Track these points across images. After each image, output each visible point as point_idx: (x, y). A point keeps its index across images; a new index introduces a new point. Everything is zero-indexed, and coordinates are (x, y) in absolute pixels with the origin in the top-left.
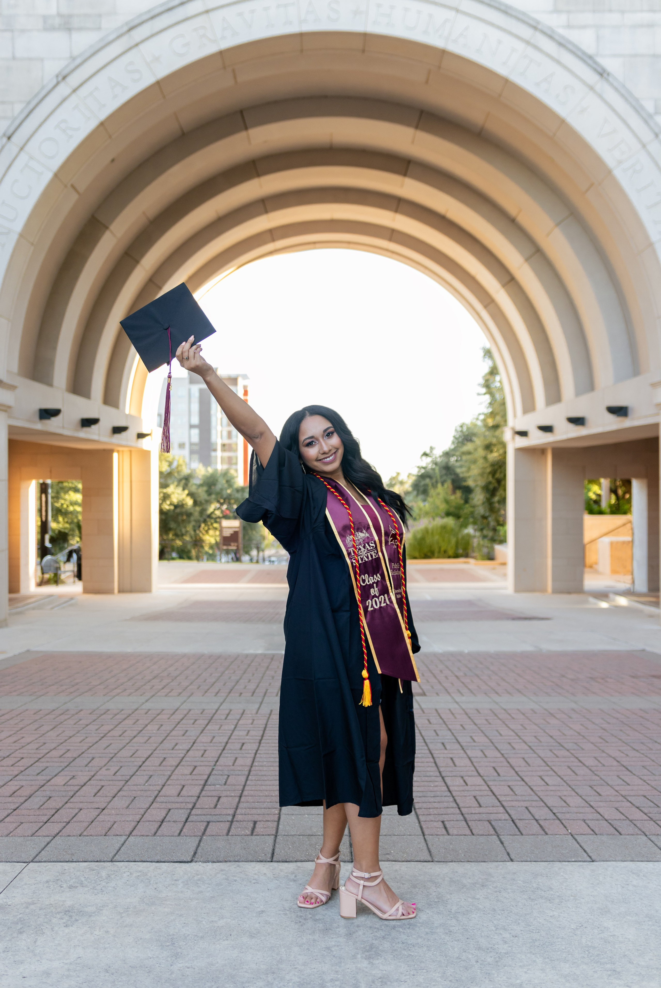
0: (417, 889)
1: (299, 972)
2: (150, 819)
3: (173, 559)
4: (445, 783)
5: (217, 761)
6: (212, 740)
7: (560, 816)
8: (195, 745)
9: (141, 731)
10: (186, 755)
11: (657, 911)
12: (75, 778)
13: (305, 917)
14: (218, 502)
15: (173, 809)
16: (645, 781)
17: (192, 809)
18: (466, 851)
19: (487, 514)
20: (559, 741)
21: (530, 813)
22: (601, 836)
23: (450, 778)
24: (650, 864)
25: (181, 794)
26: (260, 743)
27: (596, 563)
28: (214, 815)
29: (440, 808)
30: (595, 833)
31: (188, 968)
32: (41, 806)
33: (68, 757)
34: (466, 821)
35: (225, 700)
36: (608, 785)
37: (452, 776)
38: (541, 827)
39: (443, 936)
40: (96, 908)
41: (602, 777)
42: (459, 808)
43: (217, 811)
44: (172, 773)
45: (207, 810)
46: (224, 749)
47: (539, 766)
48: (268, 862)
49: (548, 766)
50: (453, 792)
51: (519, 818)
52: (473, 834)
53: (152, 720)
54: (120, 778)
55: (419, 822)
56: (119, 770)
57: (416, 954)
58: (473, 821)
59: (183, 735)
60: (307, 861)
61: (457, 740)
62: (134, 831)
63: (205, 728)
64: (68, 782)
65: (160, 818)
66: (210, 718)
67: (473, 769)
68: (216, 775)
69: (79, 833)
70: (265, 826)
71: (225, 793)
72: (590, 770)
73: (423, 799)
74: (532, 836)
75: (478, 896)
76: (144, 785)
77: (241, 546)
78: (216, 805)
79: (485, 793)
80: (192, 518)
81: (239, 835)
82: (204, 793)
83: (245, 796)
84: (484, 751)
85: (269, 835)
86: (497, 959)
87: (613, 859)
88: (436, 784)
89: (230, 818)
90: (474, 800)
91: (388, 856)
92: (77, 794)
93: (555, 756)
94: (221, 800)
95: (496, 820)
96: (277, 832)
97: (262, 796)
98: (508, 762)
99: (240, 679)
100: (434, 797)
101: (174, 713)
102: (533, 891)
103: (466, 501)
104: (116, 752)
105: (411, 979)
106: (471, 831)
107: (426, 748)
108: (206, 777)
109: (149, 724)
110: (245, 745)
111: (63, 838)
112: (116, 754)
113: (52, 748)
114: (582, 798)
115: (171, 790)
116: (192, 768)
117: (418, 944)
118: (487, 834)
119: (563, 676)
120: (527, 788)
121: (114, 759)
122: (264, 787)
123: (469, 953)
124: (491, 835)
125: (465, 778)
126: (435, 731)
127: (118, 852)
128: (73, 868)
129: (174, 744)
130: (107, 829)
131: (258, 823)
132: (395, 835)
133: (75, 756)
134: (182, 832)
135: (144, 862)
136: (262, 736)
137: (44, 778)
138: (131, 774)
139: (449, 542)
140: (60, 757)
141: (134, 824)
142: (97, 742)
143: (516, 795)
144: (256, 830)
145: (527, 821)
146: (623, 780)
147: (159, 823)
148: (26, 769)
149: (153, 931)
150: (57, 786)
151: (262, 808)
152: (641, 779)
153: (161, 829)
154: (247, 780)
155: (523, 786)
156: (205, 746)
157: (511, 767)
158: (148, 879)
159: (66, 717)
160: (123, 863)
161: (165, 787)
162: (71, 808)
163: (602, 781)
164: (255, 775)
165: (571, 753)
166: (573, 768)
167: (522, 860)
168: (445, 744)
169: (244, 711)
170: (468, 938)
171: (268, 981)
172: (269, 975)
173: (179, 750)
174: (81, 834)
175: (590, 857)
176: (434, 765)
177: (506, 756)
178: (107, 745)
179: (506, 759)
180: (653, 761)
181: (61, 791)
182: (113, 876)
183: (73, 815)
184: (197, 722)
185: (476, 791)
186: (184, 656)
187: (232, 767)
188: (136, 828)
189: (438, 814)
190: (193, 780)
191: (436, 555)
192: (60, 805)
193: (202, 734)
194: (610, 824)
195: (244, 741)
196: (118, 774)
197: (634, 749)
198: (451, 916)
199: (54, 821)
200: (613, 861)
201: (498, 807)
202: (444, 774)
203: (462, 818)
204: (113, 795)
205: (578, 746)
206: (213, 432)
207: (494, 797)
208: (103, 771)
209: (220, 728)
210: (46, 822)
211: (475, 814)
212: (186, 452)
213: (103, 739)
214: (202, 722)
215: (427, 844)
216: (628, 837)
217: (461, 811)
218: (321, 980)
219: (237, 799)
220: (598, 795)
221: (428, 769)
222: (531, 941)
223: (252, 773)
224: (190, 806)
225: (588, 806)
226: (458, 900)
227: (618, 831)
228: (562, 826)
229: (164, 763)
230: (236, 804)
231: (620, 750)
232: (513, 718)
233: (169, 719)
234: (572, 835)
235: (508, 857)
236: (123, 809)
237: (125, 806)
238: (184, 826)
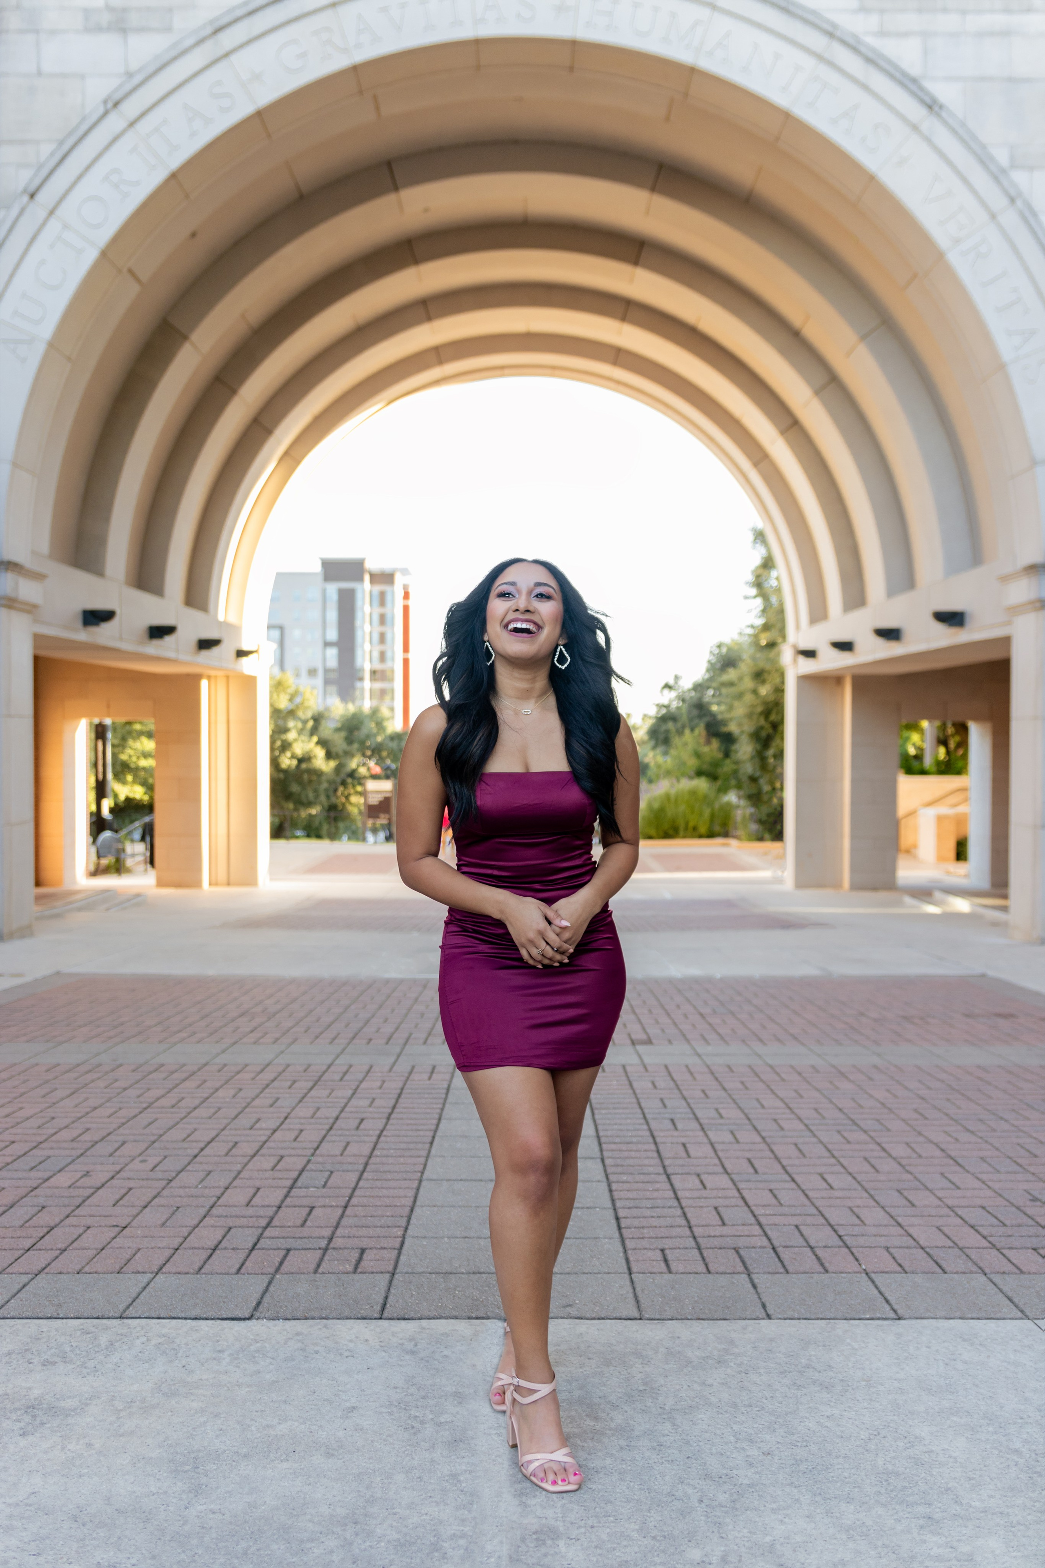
0: (612, 1368)
1: (400, 1521)
2: (196, 1245)
3: (295, 838)
5: (318, 1148)
6: (315, 1113)
7: (849, 1240)
8: (288, 1121)
9: (207, 1098)
10: (270, 1137)
12: (90, 1176)
13: (421, 1419)
14: (364, 754)
15: (236, 1227)
16: (983, 1182)
17: (266, 1228)
18: (696, 1302)
19: (758, 774)
20: (852, 1116)
21: (802, 1235)
22: (914, 1276)
23: (679, 1176)
24: (992, 1324)
25: (253, 1203)
26: (388, 1119)
27: (915, 847)
28: (300, 1238)
29: (660, 1227)
30: (904, 1270)
31: (214, 1513)
32: (27, 1222)
33: (85, 1141)
34: (699, 1248)
35: (344, 1049)
36: (927, 1188)
37: (682, 1174)
38: (818, 1259)
39: (647, 1454)
40: (80, 1402)
41: (917, 1175)
42: (690, 1227)
43: (305, 1232)
44: (243, 1168)
45: (289, 1229)
46: (331, 1128)
47: (820, 1157)
48: (375, 1319)
49: (833, 1156)
50: (682, 1200)
51: (784, 1244)
52: (709, 1272)
53: (227, 1082)
54: (160, 1175)
55: (625, 1251)
56: (160, 1162)
57: (600, 1487)
58: (710, 1248)
59: (271, 1106)
60: (437, 1319)
62: (167, 1266)
63: (306, 1094)
64: (77, 1181)
65: (212, 1243)
66: (316, 1078)
67: (716, 1161)
68: (312, 1170)
69: (77, 1268)
70: (378, 1257)
71: (321, 1202)
72: (899, 1163)
73: (634, 1212)
74: (803, 1275)
75: (710, 1381)
76: (197, 1187)
78: (305, 1221)
79: (733, 1202)
81: (334, 1273)
82: (288, 1200)
83: (353, 1206)
84: (736, 1133)
85: (382, 1273)
86: (735, 1496)
87: (933, 1314)
88: (658, 1186)
89: (323, 1243)
90: (715, 1213)
91: (568, 1309)
92: (87, 1203)
93: (844, 1141)
94: (314, 1212)
95: (748, 1248)
96: (396, 1267)
97: (380, 1206)
98: (772, 1151)
99: (373, 1016)
100: (651, 1208)
101: (262, 1071)
102: (799, 1372)
103: (727, 755)
104: (161, 1132)
105: (588, 1534)
106: (707, 1265)
107: (646, 1127)
108: (295, 1174)
109: (221, 1087)
110: (365, 1122)
111: (49, 1276)
112: (161, 1136)
113: (62, 1126)
114: (884, 1210)
115: (237, 1196)
116: (276, 1159)
117: (605, 1467)
118: (731, 1271)
119: (862, 1014)
120: (800, 1192)
121: (156, 1145)
123: (689, 1484)
124: (738, 1273)
125: (703, 1177)
126: (662, 1100)
127: (134, 1301)
128: (57, 1330)
129: (254, 1120)
130: (124, 1262)
131: (367, 1251)
132: (584, 1273)
133: (96, 1138)
134: (244, 1267)
135: (174, 1318)
136: (394, 1107)
137: (40, 1175)
138: (179, 1168)
140: (72, 1141)
141: (168, 1253)
142: (135, 1116)
143: (781, 1205)
144: (362, 1264)
145: (797, 1249)
146: (950, 1181)
147: (209, 1252)
148: (15, 1160)
149: (166, 1443)
150: (57, 1188)
151: (377, 1227)
152: (978, 1178)
153: (210, 1261)
154: (359, 1179)
155: (792, 1189)
156: (302, 1124)
157: (776, 1158)
158: (174, 1349)
160: (138, 1320)
161: (229, 1191)
162: (73, 1226)
163: (917, 1183)
164: (373, 1171)
165: (871, 1137)
166: (873, 1161)
167: (787, 1314)
168: (676, 1121)
169: (371, 1067)
170: (688, 1457)
171: (345, 1539)
172: (348, 1527)
173: (261, 1129)
174: (80, 1270)
175: (895, 1311)
176: (655, 1155)
177: (768, 1140)
178: (150, 1120)
179: (768, 1145)
180: (997, 1149)
181: (62, 1197)
183: (75, 1237)
184: (296, 1085)
185: (719, 1197)
187: (339, 1158)
188: (171, 1260)
189: (657, 1238)
190: (274, 1179)
191: (681, 833)
192: (57, 1220)
193: (301, 1104)
194: (928, 1254)
195: (363, 1116)
196: (157, 1168)
197: (968, 1131)
198: (664, 1416)
199: (41, 1247)
200: (932, 1318)
201: (751, 1225)
202: (670, 1170)
203: (693, 1244)
204: (145, 1204)
205: (881, 1124)
206: (359, 653)
207: (746, 1208)
208: (136, 1165)
209: (330, 1094)
210: (28, 1250)
211: (714, 1236)
213: (145, 1112)
214: (304, 1085)
215: (634, 1289)
217: (692, 1232)
218: (434, 1536)
219: (339, 1211)
220: (910, 1205)
221: (647, 1162)
222: (793, 1462)
223: (369, 1168)
224: (263, 1223)
225: (894, 1223)
226: (678, 1387)
227: (940, 1267)
228: (851, 1258)
229: (234, 1151)
230: (337, 1219)
231: (945, 1132)
232: (783, 1080)
233: (253, 1079)
234: (867, 1274)
235: (763, 1311)
236: (155, 1227)
237: (160, 1223)
238: (248, 1257)
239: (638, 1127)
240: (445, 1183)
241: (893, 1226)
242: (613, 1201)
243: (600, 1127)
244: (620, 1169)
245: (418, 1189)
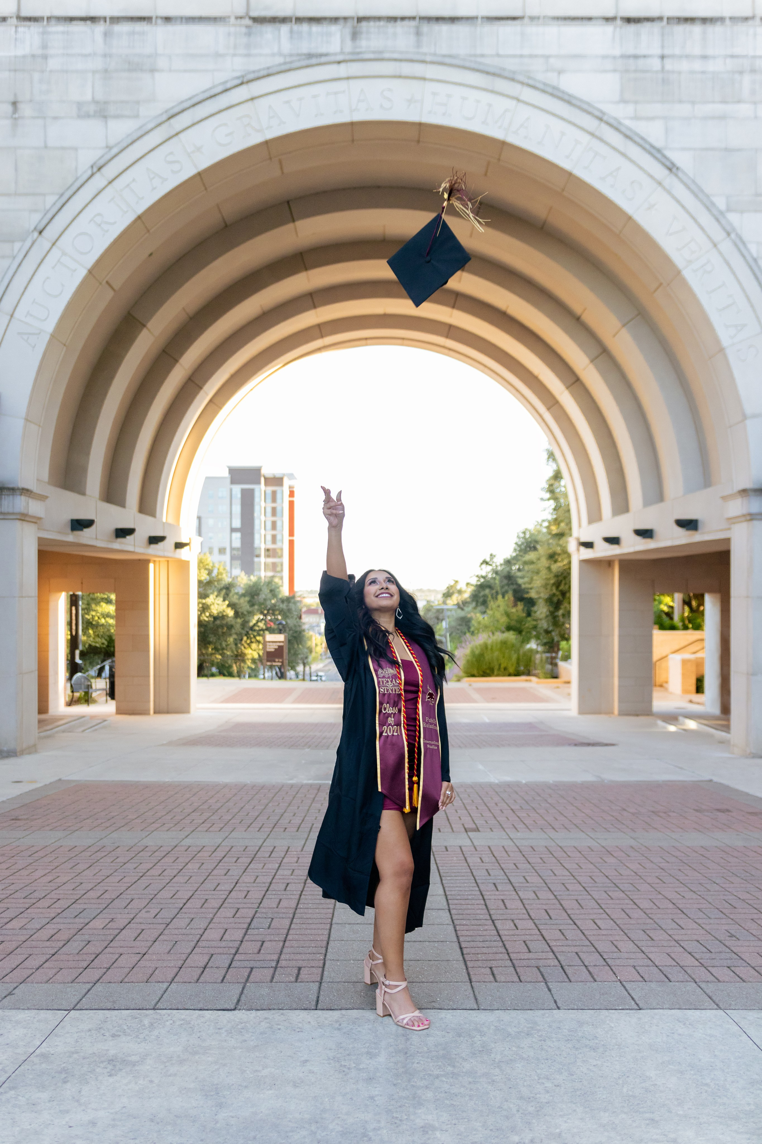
2: (193, 965)
3: (213, 675)
4: (495, 926)
5: (261, 903)
6: (255, 880)
7: (610, 962)
8: (238, 885)
9: (182, 869)
10: (227, 896)
11: (700, 1060)
12: (115, 921)
14: (262, 613)
15: (215, 954)
16: (699, 925)
17: (235, 954)
18: (513, 999)
19: (550, 628)
20: (614, 881)
21: (580, 958)
22: (650, 983)
23: (500, 921)
24: (698, 1012)
25: (224, 938)
27: (667, 682)
28: (258, 960)
29: (488, 953)
30: (644, 980)
33: (107, 899)
34: (513, 966)
35: (269, 835)
36: (662, 929)
37: (502, 920)
38: (590, 973)
41: (656, 920)
42: (507, 954)
43: (261, 957)
44: (214, 916)
45: (250, 955)
46: (267, 890)
47: (592, 909)
48: (312, 1009)
49: (601, 909)
50: (502, 937)
51: (568, 964)
52: (521, 982)
53: (192, 859)
54: (160, 921)
55: (467, 968)
56: (159, 913)
58: (521, 966)
59: (226, 874)
61: (509, 880)
62: (176, 978)
63: (247, 867)
64: (107, 925)
65: (203, 964)
66: (252, 856)
67: (525, 911)
68: (259, 917)
69: (120, 979)
70: (310, 973)
71: (268, 938)
72: (645, 913)
73: (472, 944)
74: (580, 983)
75: (522, 1045)
76: (186, 928)
77: (286, 662)
78: (260, 950)
79: (536, 937)
80: (233, 631)
81: (283, 982)
82: (247, 937)
83: (289, 940)
84: (537, 892)
85: (313, 982)
87: (661, 1007)
88: (486, 927)
89: (274, 964)
90: (524, 945)
91: (433, 1004)
92: (117, 939)
93: (609, 898)
94: (265, 944)
95: (544, 966)
96: (322, 979)
97: (307, 940)
98: (561, 904)
99: (285, 812)
100: (482, 941)
101: (215, 851)
102: (577, 1040)
103: (528, 614)
104: (155, 893)
106: (519, 977)
107: (477, 889)
108: (249, 920)
109: (189, 862)
110: (289, 885)
111: (103, 985)
112: (155, 895)
113: (89, 889)
114: (634, 943)
115: (213, 934)
116: (235, 910)
118: (535, 981)
120: (578, 932)
121: (153, 901)
122: (308, 931)
124: (539, 982)
125: (516, 922)
126: (487, 870)
127: (159, 999)
128: (116, 1016)
129: (216, 884)
130: (148, 976)
131: (302, 969)
132: (442, 982)
133: (114, 897)
134: (225, 979)
135: (187, 1009)
137: (82, 920)
138: (172, 917)
139: (510, 658)
140: (97, 898)
141: (175, 970)
142: (136, 882)
143: (566, 939)
144: (300, 976)
145: (576, 967)
146: (677, 924)
147: (202, 969)
148: (63, 911)
150: (95, 929)
151: (307, 953)
152: (696, 922)
153: (203, 975)
154: (291, 923)
155: (574, 930)
156: (247, 887)
157: (564, 909)
158: (191, 1028)
159: (103, 854)
160: (165, 1011)
161: (207, 931)
162: (111, 953)
163: (656, 925)
164: (300, 918)
165: (626, 896)
166: (627, 911)
167: (569, 1008)
168: (497, 885)
169: (289, 848)
173: (221, 891)
174: (122, 981)
175: (637, 1005)
176: (484, 907)
177: (557, 898)
178: (147, 885)
179: (557, 901)
180: (710, 903)
181: (100, 935)
182: (155, 1025)
183: (114, 960)
184: (239, 860)
185: (526, 935)
186: (225, 786)
187: (276, 910)
188: (178, 974)
189: (486, 960)
190: (235, 923)
191: (496, 672)
192: (100, 950)
193: (245, 873)
194: (660, 970)
195: (288, 881)
196: (158, 916)
197: (692, 891)
199: (93, 967)
200: (660, 1009)
201: (547, 952)
202: (494, 917)
203: (510, 964)
204: (154, 939)
205: (633, 886)
206: (257, 536)
207: (544, 942)
208: (143, 914)
209: (263, 866)
210: (86, 968)
211: (523, 959)
212: (227, 558)
213: (142, 878)
214: (244, 860)
215: (473, 992)
216: (677, 983)
217: (509, 956)
219: (281, 944)
220: (650, 939)
221: (478, 912)
223: (296, 916)
224: (233, 951)
225: (639, 951)
226: (502, 1049)
227: (668, 978)
228: (611, 972)
229: (205, 905)
230: (280, 948)
231: (676, 892)
232: (568, 857)
233: (210, 857)
234: (621, 982)
235: (554, 1004)
236: (164, 954)
237: (167, 951)
238: (227, 972)
239: (471, 888)
240: (347, 925)
241: (639, 953)
242: (457, 937)
243: (446, 889)
244: (461, 917)
245: (330, 930)
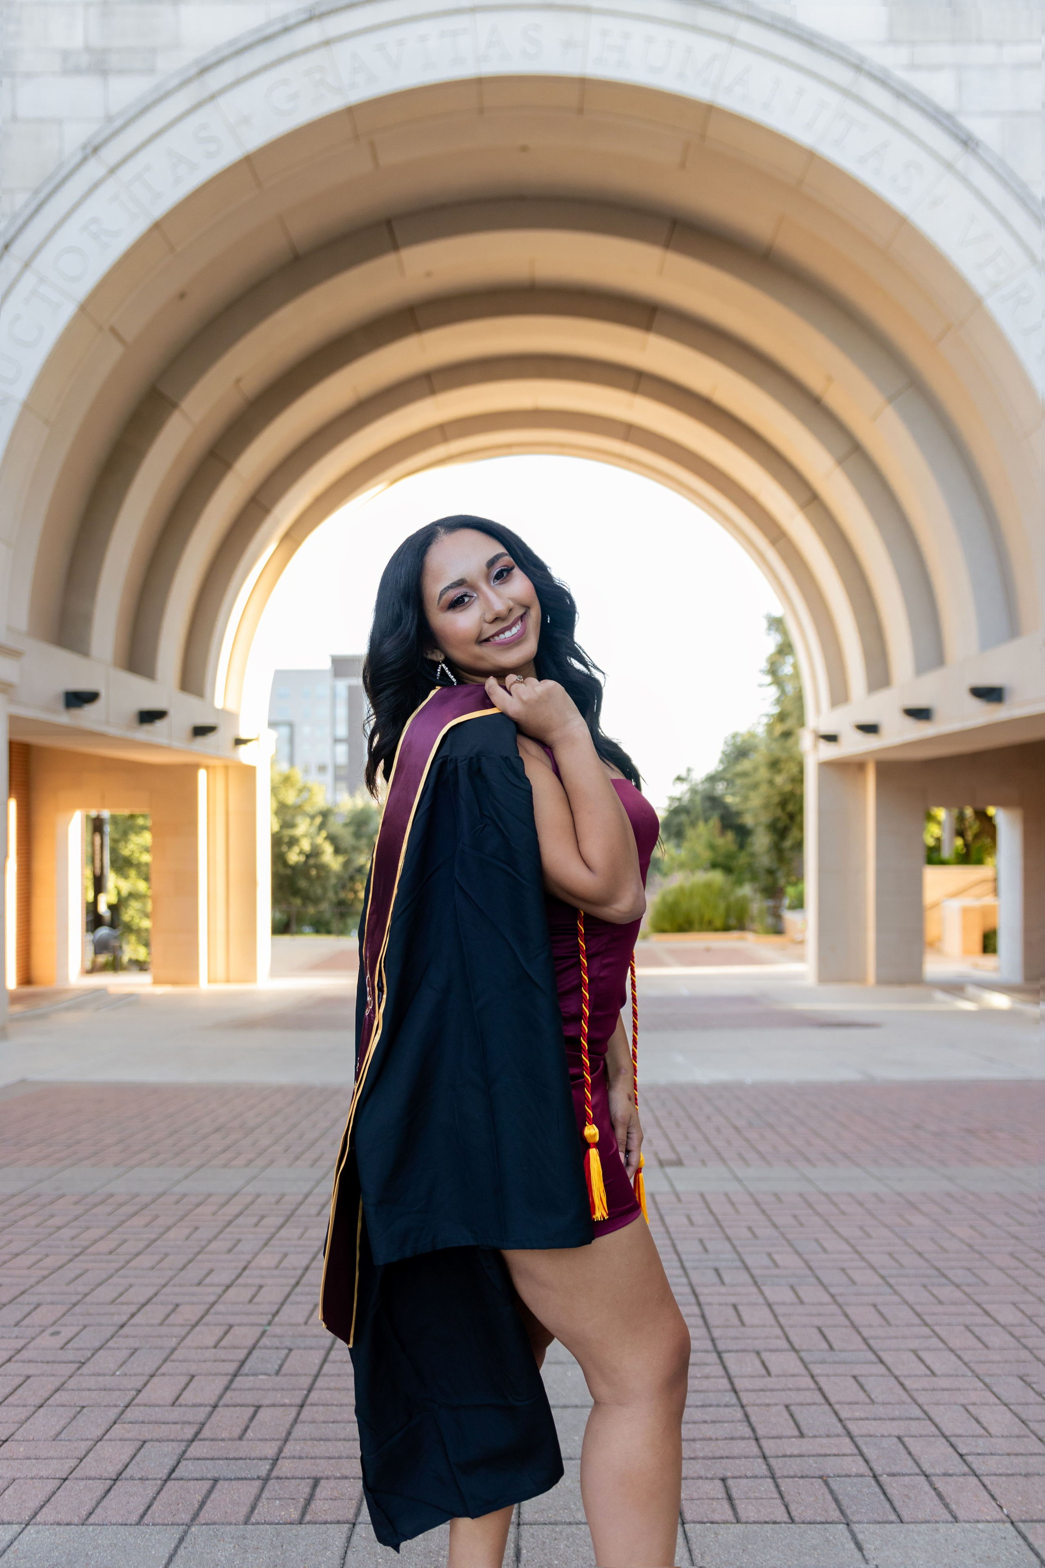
4: (725, 1368)
5: (277, 1313)
7: (974, 1463)
10: (220, 1298)
15: (151, 1440)
17: (189, 1442)
20: (936, 1263)
21: (910, 1454)
23: (733, 1355)
34: (772, 1474)
37: (737, 1351)
42: (757, 1441)
44: (176, 1344)
45: (222, 1444)
47: (908, 1325)
49: (925, 1324)
50: (741, 1394)
51: (888, 1471)
52: (793, 1521)
54: (72, 1356)
56: (74, 1335)
58: (787, 1474)
61: (744, 1262)
65: (116, 1468)
67: (778, 1331)
68: (265, 1347)
71: (269, 1398)
72: (1011, 1335)
74: (925, 1525)
76: (113, 1374)
78: (245, 1430)
79: (808, 1398)
82: (229, 1396)
84: (799, 1289)
89: (265, 1469)
90: (788, 1416)
93: (936, 1301)
94: (259, 1415)
95: (837, 1474)
98: (847, 1316)
106: (787, 1505)
107: (684, 1280)
108: (244, 1354)
114: (1012, 1412)
115: (162, 1390)
116: (223, 1330)
118: (823, 1519)
120: (895, 1383)
124: (833, 1522)
125: (765, 1356)
126: (701, 1241)
138: (97, 1345)
143: (873, 1402)
145: (906, 1478)
153: (105, 1501)
154: (325, 1361)
155: (883, 1376)
157: (855, 1329)
161: (153, 1380)
165: (966, 1294)
166: (976, 1330)
168: (722, 1271)
179: (841, 1307)
185: (790, 1390)
189: (713, 1455)
190: (217, 1360)
196: (70, 1345)
201: (839, 1436)
202: (721, 1346)
203: (763, 1465)
204: (41, 1401)
205: (977, 1276)
207: (828, 1408)
208: (45, 1340)
211: (790, 1455)
217: (761, 1448)
219: (294, 1412)
224: (190, 1433)
228: (984, 1494)
229: (172, 1318)
230: (288, 1426)
232: (844, 1214)
234: (1014, 1523)
236: (43, 1441)
